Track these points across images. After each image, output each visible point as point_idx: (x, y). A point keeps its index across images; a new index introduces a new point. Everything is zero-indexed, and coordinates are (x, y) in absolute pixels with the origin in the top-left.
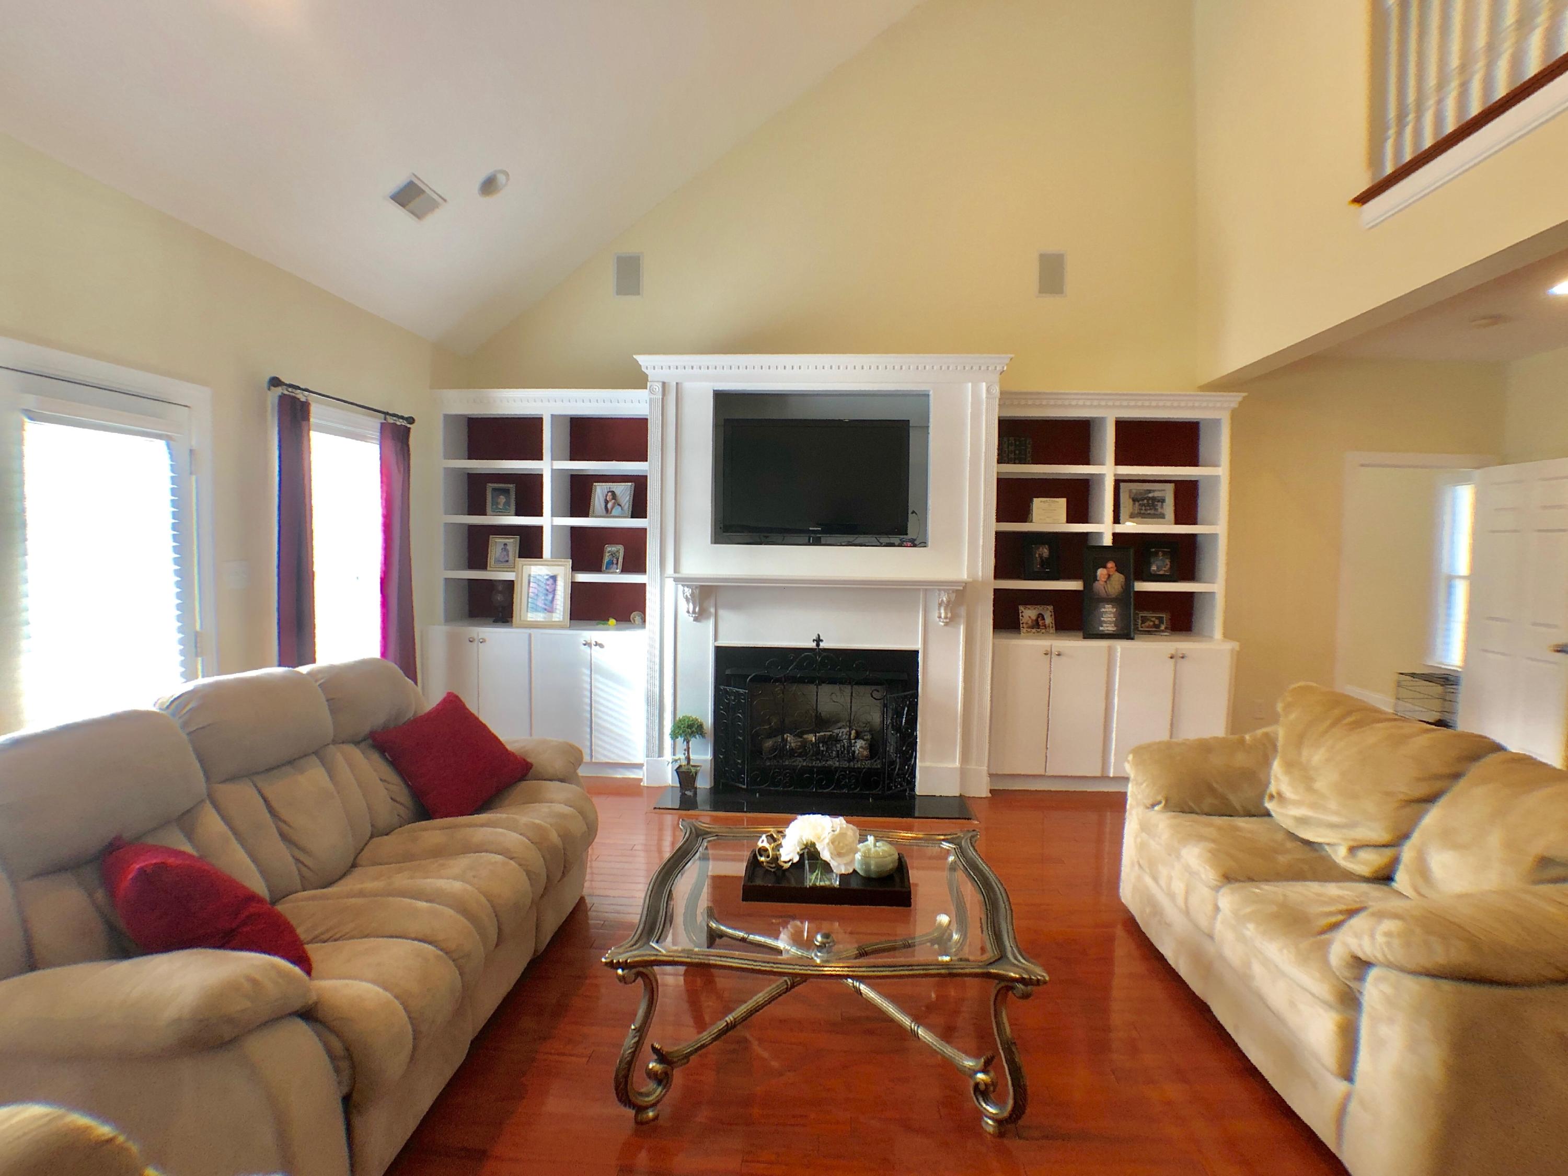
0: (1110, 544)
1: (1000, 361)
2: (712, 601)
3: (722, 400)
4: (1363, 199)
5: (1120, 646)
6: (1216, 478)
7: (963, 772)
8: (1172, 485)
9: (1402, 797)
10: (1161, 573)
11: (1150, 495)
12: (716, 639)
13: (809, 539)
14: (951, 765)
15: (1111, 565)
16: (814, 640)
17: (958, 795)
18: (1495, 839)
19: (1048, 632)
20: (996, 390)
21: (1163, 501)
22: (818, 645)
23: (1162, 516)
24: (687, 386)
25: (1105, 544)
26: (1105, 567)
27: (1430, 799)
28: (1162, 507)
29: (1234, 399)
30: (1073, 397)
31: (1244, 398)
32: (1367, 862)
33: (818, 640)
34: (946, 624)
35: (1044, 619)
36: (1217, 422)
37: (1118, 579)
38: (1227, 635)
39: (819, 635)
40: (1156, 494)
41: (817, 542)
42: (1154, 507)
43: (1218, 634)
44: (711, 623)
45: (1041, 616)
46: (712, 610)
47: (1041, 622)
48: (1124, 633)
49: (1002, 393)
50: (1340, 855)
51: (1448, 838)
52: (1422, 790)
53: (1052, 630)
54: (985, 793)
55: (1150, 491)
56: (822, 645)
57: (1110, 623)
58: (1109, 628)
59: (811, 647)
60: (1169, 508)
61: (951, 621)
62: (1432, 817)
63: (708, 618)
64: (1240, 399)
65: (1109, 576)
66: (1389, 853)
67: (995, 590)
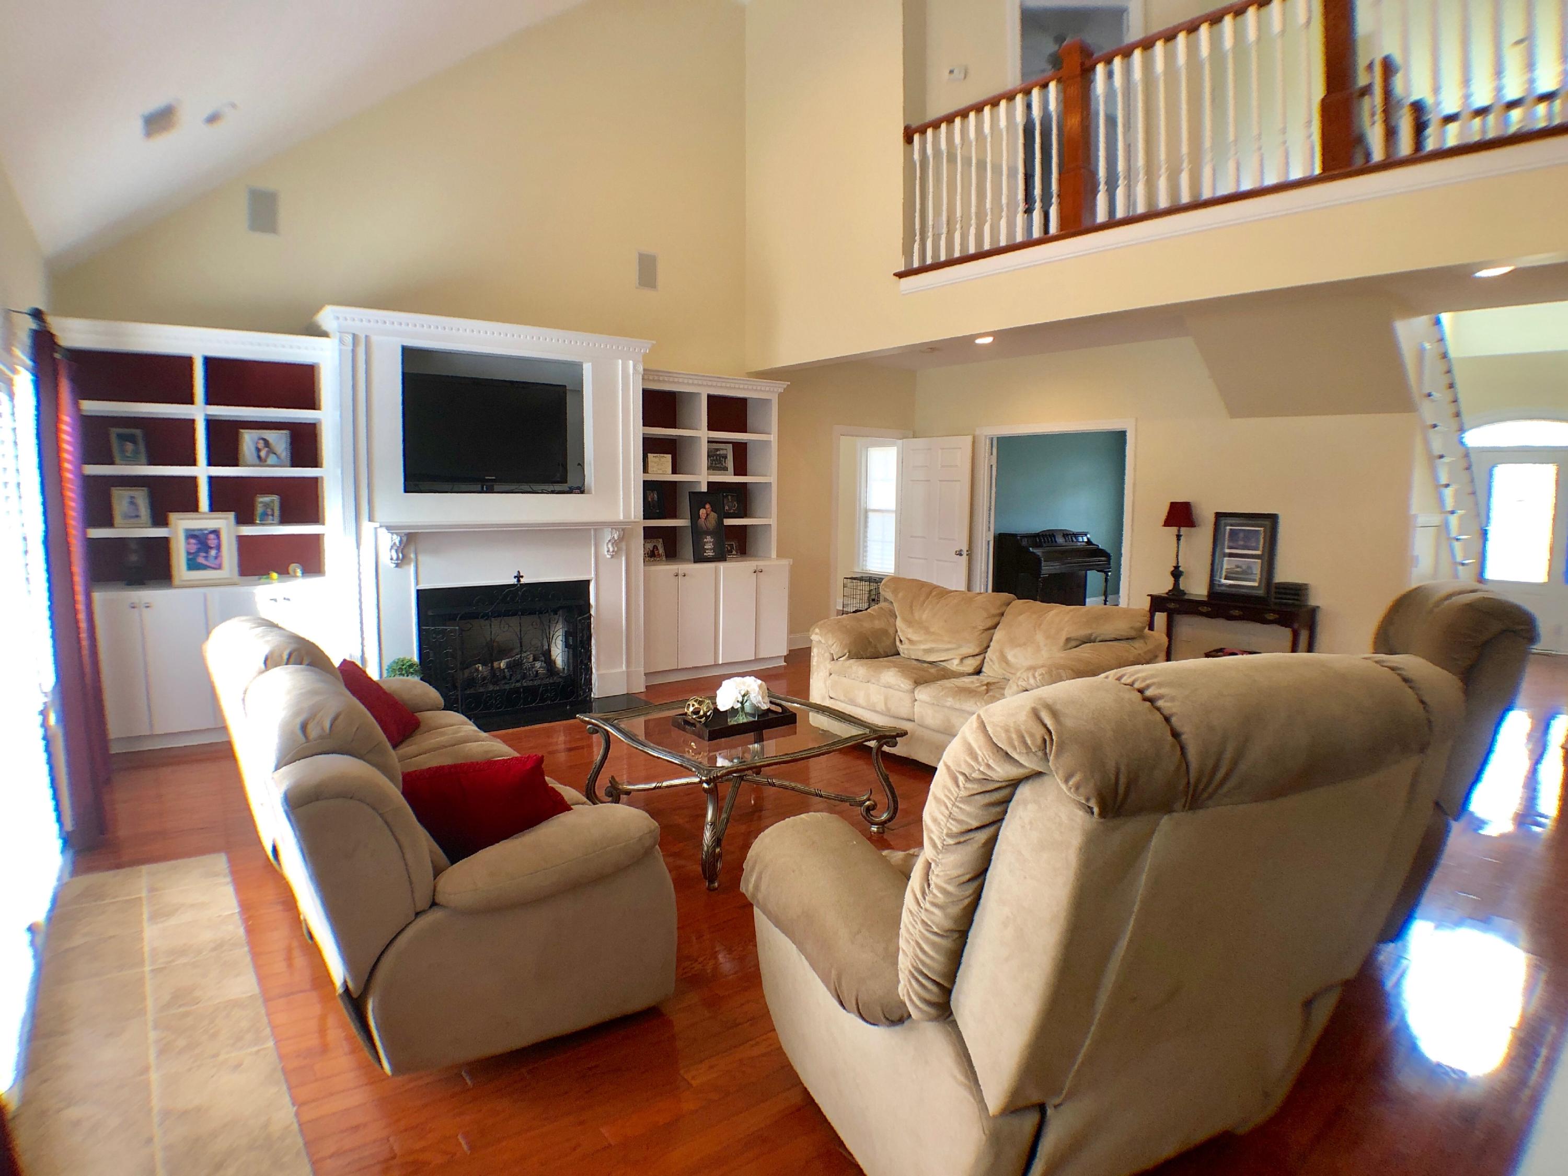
0: (706, 490)
1: (644, 346)
2: (412, 548)
3: (409, 354)
4: (900, 275)
5: (722, 566)
6: (768, 443)
7: (628, 674)
8: (731, 445)
9: (981, 628)
10: (732, 511)
11: (718, 453)
12: (417, 584)
13: (483, 488)
14: (619, 670)
15: (708, 506)
16: (515, 577)
17: (625, 693)
18: (1040, 637)
19: (661, 560)
20: (641, 369)
21: (725, 457)
22: (519, 581)
23: (726, 469)
24: (374, 339)
25: (703, 491)
26: (705, 508)
27: (995, 627)
28: (725, 462)
29: (781, 386)
30: (675, 375)
31: (788, 385)
32: (971, 665)
33: (519, 577)
34: (612, 556)
35: (657, 549)
36: (766, 402)
37: (713, 515)
38: (780, 555)
39: (519, 572)
40: (721, 452)
41: (490, 490)
42: (720, 462)
43: (774, 554)
44: (412, 568)
45: (655, 547)
46: (412, 556)
47: (656, 552)
48: (720, 556)
49: (644, 370)
50: (954, 665)
51: (1013, 642)
52: (990, 623)
53: (664, 559)
54: (643, 690)
55: (717, 450)
56: (523, 581)
57: (711, 549)
58: (710, 554)
59: (512, 583)
60: (730, 463)
61: (615, 555)
62: (998, 635)
63: (409, 564)
64: (785, 386)
65: (707, 515)
66: (980, 658)
67: (644, 527)
